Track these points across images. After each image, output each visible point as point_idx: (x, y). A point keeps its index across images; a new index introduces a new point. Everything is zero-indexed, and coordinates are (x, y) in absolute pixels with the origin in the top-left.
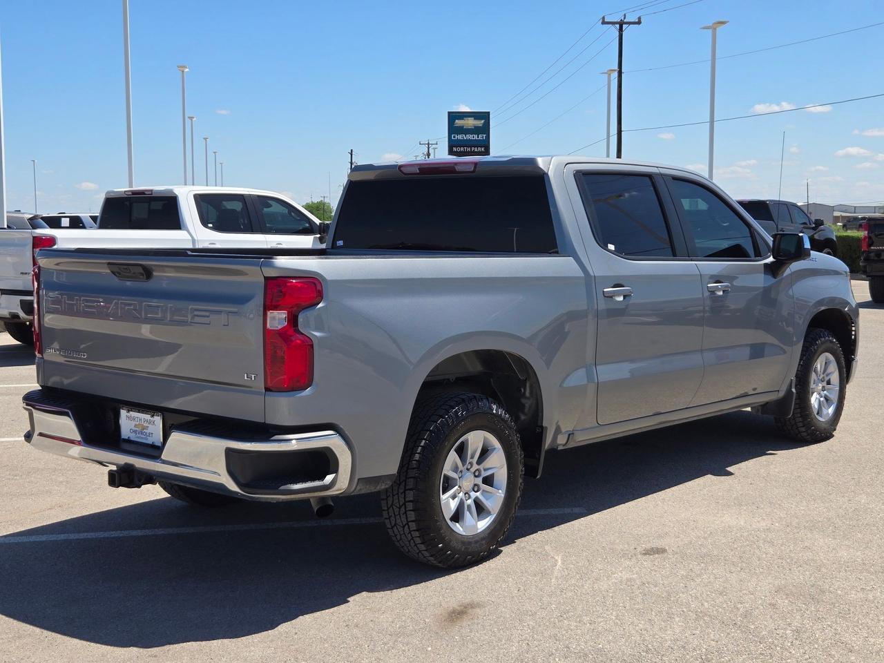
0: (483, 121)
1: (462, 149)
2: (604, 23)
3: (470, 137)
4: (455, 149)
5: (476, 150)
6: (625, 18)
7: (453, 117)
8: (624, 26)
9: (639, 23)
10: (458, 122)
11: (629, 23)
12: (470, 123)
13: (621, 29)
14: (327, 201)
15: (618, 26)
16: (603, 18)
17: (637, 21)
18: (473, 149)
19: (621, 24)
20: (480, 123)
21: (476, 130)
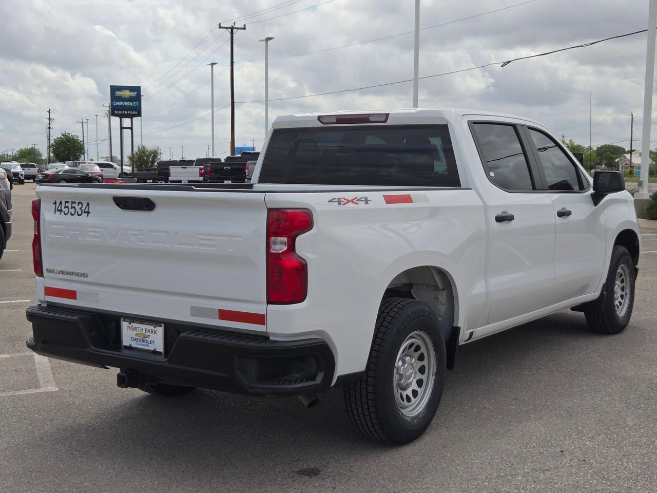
0: (136, 93)
1: (121, 112)
2: (220, 27)
3: (127, 104)
4: (116, 112)
5: (131, 113)
6: (234, 25)
7: (114, 89)
8: (234, 30)
9: (244, 28)
10: (118, 93)
11: (238, 29)
12: (127, 94)
13: (232, 33)
14: (36, 147)
15: (230, 30)
16: (220, 24)
17: (243, 27)
18: (129, 112)
19: (232, 29)
20: (134, 94)
21: (131, 99)
